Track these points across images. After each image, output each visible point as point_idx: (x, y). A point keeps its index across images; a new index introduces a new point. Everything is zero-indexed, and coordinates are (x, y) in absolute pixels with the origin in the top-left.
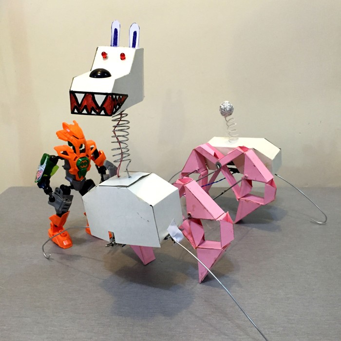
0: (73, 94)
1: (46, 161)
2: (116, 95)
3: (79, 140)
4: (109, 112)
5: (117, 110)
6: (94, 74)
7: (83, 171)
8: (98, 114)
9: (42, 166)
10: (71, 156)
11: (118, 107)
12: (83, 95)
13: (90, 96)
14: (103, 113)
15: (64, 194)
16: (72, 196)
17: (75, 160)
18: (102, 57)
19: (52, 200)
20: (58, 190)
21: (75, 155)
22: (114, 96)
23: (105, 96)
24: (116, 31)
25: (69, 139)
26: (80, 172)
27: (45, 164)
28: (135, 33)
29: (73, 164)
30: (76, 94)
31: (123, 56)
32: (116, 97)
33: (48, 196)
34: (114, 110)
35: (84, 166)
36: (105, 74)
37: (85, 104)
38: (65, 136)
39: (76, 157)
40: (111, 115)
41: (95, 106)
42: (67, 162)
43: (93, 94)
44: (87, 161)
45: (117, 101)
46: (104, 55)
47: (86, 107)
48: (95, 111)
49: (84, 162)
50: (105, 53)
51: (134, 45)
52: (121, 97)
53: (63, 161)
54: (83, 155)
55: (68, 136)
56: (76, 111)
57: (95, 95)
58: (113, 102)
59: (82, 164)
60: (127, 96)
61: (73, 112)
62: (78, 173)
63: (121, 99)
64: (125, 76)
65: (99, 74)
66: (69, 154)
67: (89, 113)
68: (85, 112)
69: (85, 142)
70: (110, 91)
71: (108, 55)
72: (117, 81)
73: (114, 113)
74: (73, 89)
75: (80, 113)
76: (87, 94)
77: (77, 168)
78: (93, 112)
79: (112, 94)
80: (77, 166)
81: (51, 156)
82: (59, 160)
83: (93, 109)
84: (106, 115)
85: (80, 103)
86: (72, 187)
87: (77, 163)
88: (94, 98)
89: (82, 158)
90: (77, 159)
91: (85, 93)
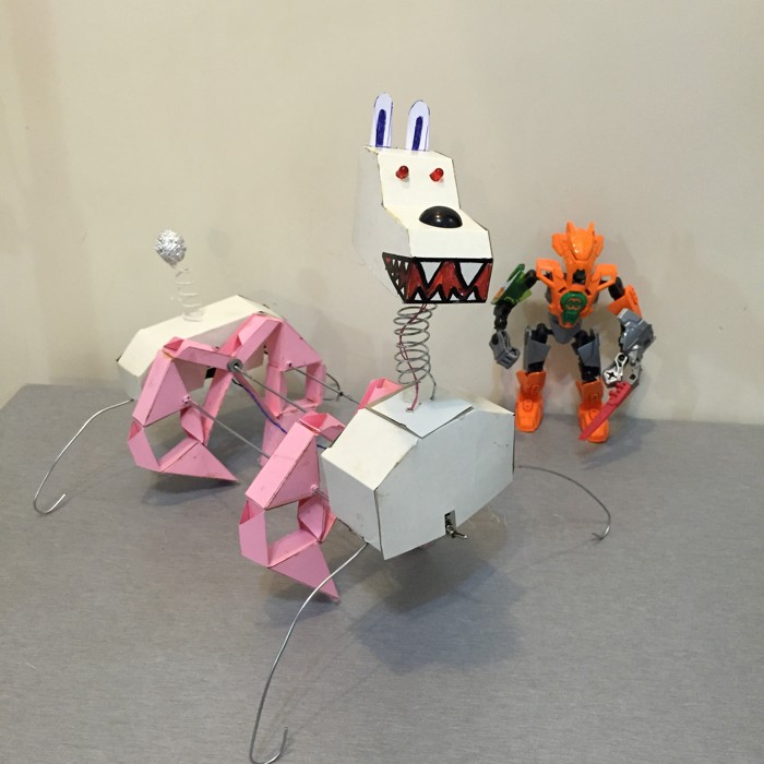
0: (415, 263)
8: (464, 300)
10: (557, 284)
12: (438, 264)
13: (451, 265)
14: (472, 295)
17: (561, 291)
19: (496, 341)
21: (564, 284)
23: (481, 265)
26: (566, 314)
28: (420, 121)
35: (573, 308)
37: (439, 281)
39: (564, 288)
41: (458, 286)
43: (457, 262)
44: (582, 300)
47: (440, 289)
48: (457, 296)
49: (575, 300)
51: (416, 145)
56: (418, 297)
57: (462, 264)
59: (570, 302)
62: (561, 315)
66: (555, 279)
67: (446, 300)
68: (437, 297)
75: (426, 300)
76: (446, 263)
77: (560, 306)
78: (453, 298)
80: (562, 304)
83: (454, 291)
84: (478, 300)
85: (428, 280)
87: (563, 298)
88: (458, 270)
89: (574, 292)
90: (565, 292)
91: (442, 260)
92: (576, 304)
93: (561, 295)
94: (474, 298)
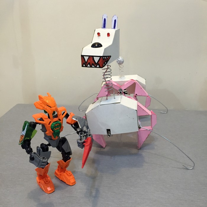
0: (83, 56)
1: (26, 127)
2: (105, 56)
3: (52, 108)
4: (101, 66)
5: (105, 65)
6: (94, 46)
7: (56, 132)
8: (96, 67)
9: (24, 131)
10: (46, 121)
11: (106, 63)
12: (88, 57)
13: (91, 57)
14: (98, 66)
15: (43, 151)
16: (50, 152)
17: (49, 124)
18: (97, 35)
19: (32, 159)
20: (39, 149)
21: (49, 120)
22: (104, 58)
23: (99, 58)
24: (105, 20)
25: (44, 108)
26: (55, 133)
27: (26, 130)
28: (115, 21)
29: (48, 127)
30: (85, 57)
31: (108, 35)
32: (105, 58)
33: (29, 155)
34: (104, 65)
35: (57, 129)
36: (99, 45)
37: (89, 62)
38: (41, 106)
39: (50, 122)
40: (102, 68)
41: (94, 63)
42: (43, 126)
43: (93, 56)
44: (59, 124)
45: (105, 60)
46: (99, 34)
47: (89, 64)
48: (94, 66)
49: (56, 125)
50: (99, 33)
51: (114, 27)
52: (107, 57)
53: (41, 125)
54: (56, 119)
55: (43, 105)
56: (84, 65)
57: (94, 57)
58: (103, 61)
59: (55, 127)
60: (110, 56)
61: (83, 66)
62: (53, 134)
63: (107, 59)
64: (109, 46)
65: (96, 46)
66: (44, 119)
67: (91, 67)
68: (89, 66)
69: (57, 110)
70: (102, 55)
71: (101, 34)
72: (105, 49)
73: (104, 66)
74: (83, 54)
75: (86, 66)
76: (90, 57)
77: (51, 130)
78: (93, 66)
79: (103, 57)
80: (52, 129)
81: (31, 122)
82: (37, 125)
83: (93, 64)
84: (100, 67)
85: (86, 61)
86: (49, 145)
87: (51, 126)
88: (93, 59)
89: (55, 122)
90: (51, 123)
91: (89, 56)
92: (58, 126)
93: (50, 125)
94: (99, 67)
